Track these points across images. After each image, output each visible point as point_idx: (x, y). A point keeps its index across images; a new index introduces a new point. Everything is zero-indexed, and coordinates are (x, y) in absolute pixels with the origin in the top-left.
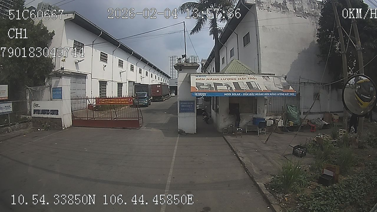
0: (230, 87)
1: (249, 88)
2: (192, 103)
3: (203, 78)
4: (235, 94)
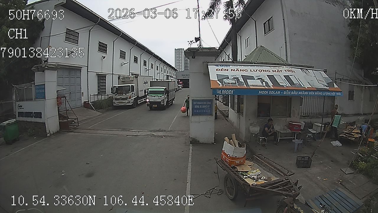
0: (265, 82)
1: (290, 85)
2: (209, 103)
3: (226, 68)
4: (273, 92)
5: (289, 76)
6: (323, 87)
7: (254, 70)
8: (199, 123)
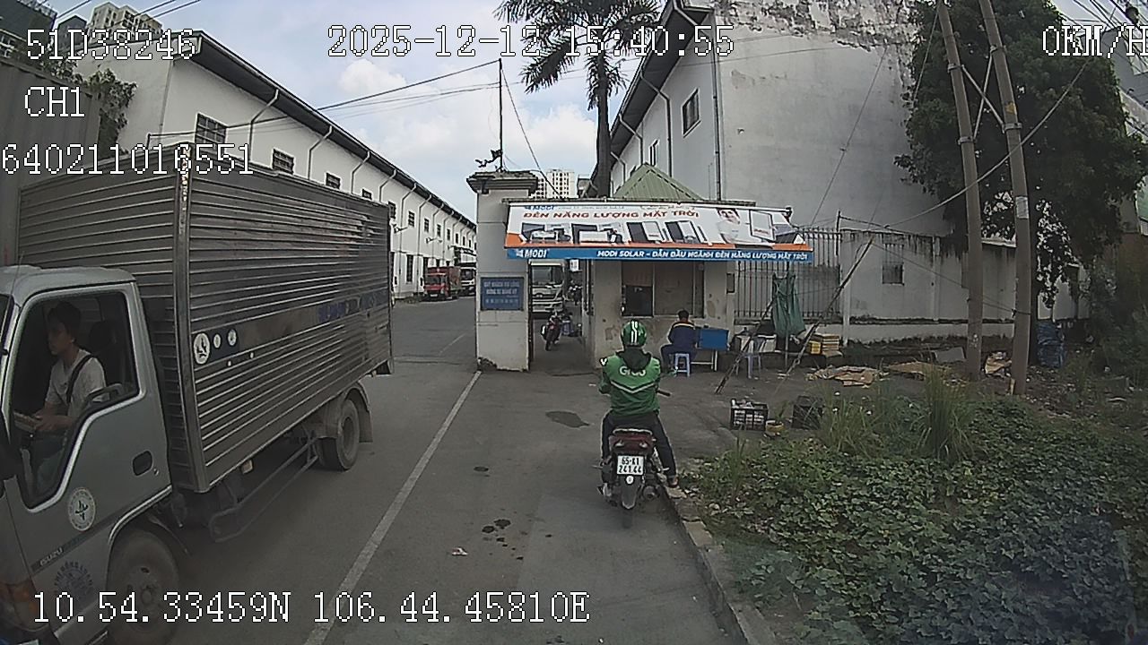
0: (617, 234)
1: (670, 239)
2: (516, 284)
3: (545, 211)
4: (630, 254)
5: (679, 223)
6: (759, 242)
7: (602, 215)
8: (496, 325)
